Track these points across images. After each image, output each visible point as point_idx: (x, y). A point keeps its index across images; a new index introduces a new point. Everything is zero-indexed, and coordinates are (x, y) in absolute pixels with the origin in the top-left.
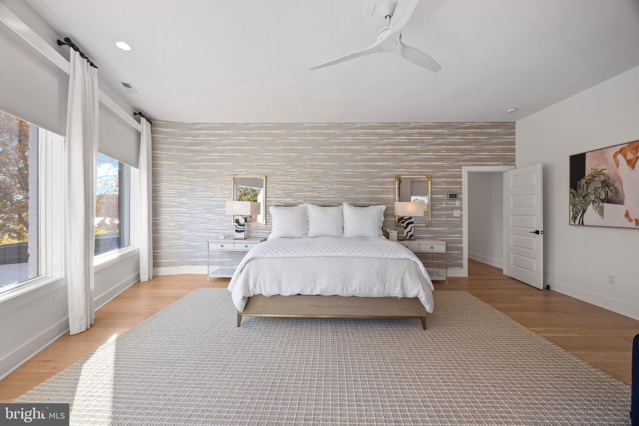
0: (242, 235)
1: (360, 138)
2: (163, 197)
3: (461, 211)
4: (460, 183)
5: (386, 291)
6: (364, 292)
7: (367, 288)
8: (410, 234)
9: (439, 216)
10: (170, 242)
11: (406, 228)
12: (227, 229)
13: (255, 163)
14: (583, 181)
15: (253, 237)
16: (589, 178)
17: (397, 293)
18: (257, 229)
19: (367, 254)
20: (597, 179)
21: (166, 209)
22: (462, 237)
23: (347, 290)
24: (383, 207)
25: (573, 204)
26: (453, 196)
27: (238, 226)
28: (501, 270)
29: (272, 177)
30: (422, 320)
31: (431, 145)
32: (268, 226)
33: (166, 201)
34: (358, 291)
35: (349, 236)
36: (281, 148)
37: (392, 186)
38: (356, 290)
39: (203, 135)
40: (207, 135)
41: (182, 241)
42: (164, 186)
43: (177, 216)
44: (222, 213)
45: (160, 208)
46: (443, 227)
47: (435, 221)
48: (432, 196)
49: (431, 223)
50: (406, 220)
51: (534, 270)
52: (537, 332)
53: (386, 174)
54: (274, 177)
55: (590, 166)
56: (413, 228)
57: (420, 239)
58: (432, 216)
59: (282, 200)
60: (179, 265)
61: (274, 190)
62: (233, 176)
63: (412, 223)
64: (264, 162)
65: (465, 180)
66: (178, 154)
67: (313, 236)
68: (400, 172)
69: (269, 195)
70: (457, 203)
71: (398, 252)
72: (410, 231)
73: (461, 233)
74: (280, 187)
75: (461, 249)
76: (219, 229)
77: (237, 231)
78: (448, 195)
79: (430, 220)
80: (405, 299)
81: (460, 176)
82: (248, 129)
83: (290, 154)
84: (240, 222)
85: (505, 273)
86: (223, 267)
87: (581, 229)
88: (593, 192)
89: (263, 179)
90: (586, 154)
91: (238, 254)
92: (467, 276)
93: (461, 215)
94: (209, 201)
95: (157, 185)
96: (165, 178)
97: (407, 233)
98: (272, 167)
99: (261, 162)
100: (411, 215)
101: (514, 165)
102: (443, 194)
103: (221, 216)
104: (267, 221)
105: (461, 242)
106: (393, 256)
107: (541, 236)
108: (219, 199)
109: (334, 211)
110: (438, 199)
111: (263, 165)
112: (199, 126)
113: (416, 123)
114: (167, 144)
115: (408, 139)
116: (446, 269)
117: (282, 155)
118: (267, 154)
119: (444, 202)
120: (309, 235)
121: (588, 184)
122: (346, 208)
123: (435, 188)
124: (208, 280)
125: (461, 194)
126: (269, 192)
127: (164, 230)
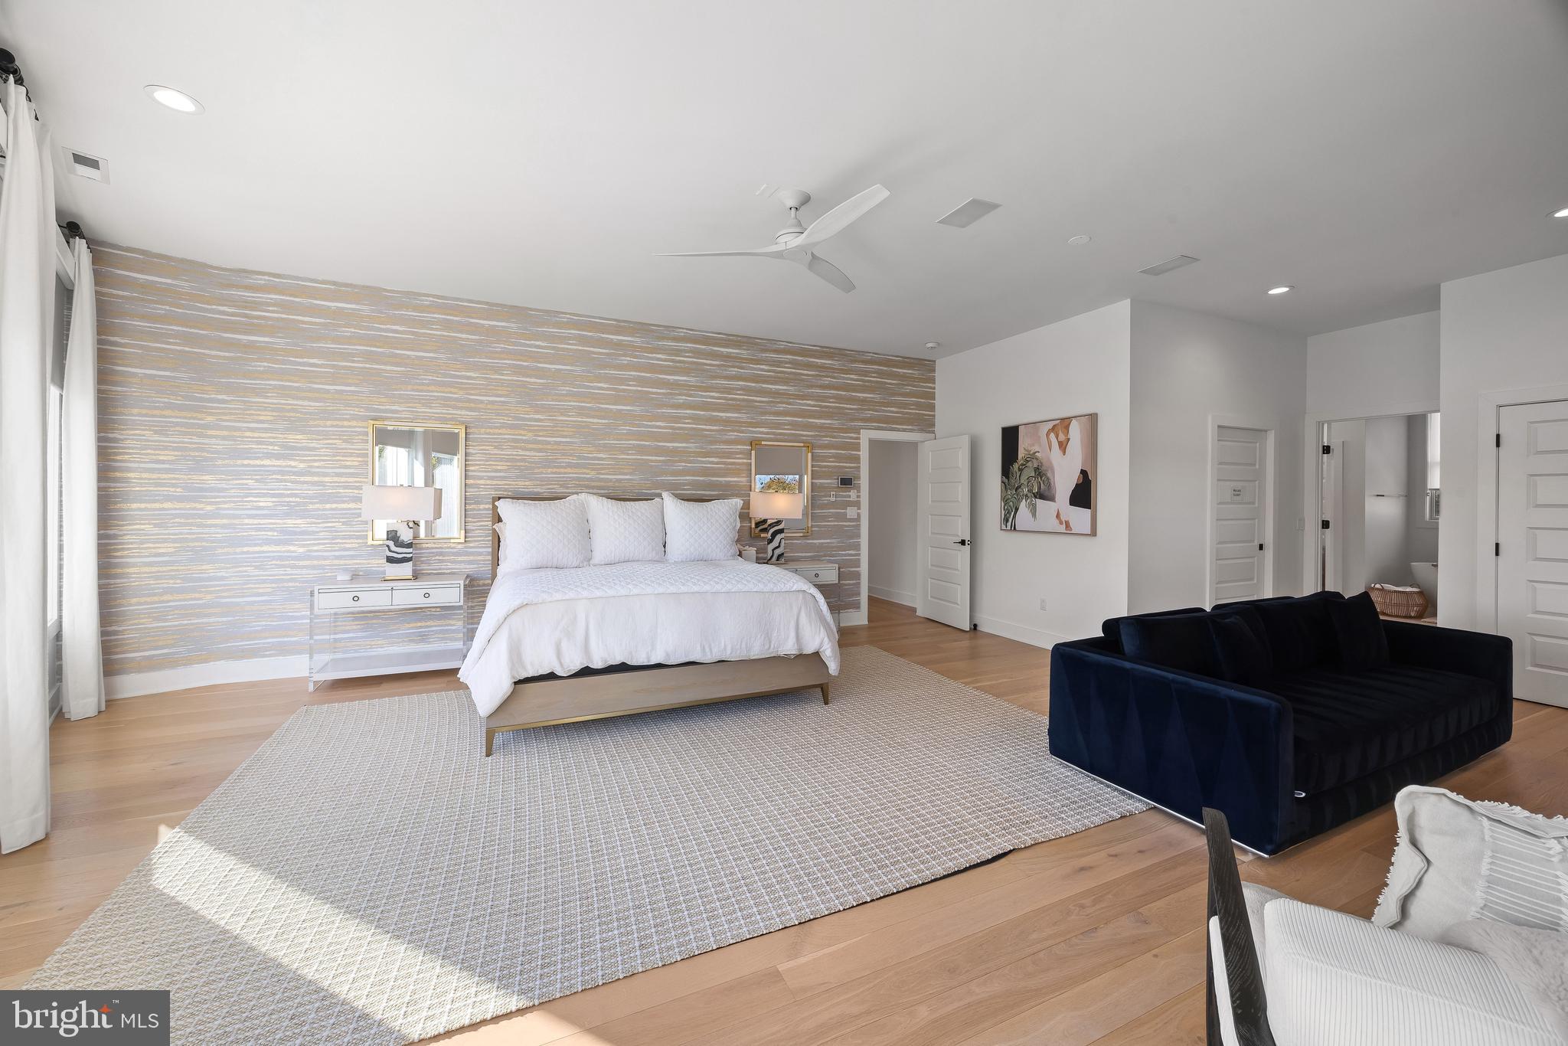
0: (406, 570)
1: (685, 359)
2: (129, 470)
3: (859, 508)
4: (857, 459)
5: (772, 646)
6: (738, 652)
7: (744, 646)
8: (778, 552)
9: (824, 518)
10: (156, 599)
11: (770, 541)
12: (352, 557)
13: (436, 394)
14: (1016, 466)
15: (429, 574)
16: (1022, 462)
17: (789, 648)
18: (441, 554)
19: (740, 586)
20: (1030, 464)
21: (143, 506)
22: (859, 555)
23: (711, 652)
24: (738, 502)
25: (1005, 500)
26: (846, 482)
27: (393, 548)
28: (914, 610)
29: (483, 430)
30: (822, 689)
31: (812, 387)
32: (471, 545)
33: (141, 483)
34: (729, 652)
35: (677, 560)
36: (506, 364)
37: (745, 461)
38: (725, 649)
39: (274, 305)
40: (285, 307)
41: (197, 595)
42: (133, 439)
43: (181, 525)
44: (336, 514)
45: (116, 503)
46: (830, 538)
47: (818, 526)
48: (814, 481)
49: (812, 531)
50: (772, 525)
51: (959, 603)
52: (966, 684)
53: (733, 435)
54: (488, 430)
55: (1024, 445)
56: (783, 541)
57: (793, 561)
58: (814, 517)
59: (506, 484)
60: (187, 661)
61: (487, 461)
62: (372, 422)
63: (781, 531)
64: (461, 392)
65: (864, 453)
66: (187, 349)
67: (603, 563)
68: (760, 432)
69: (473, 471)
70: (853, 494)
71: (788, 581)
72: (779, 547)
73: (857, 547)
74: (503, 455)
75: (858, 575)
76: (325, 558)
77: (390, 560)
78: (838, 479)
79: (810, 525)
80: (800, 657)
81: (857, 447)
82: (416, 308)
83: (528, 379)
84: (401, 538)
85: (919, 613)
86: (339, 656)
87: (1014, 535)
88: (1026, 483)
89: (458, 434)
90: (1020, 428)
91: (386, 619)
92: (867, 623)
93: (859, 514)
94: (292, 482)
95: (110, 435)
96: (140, 415)
97: (773, 550)
98: (481, 406)
99: (451, 393)
100: (780, 517)
101: (933, 432)
102: (829, 477)
103: (333, 522)
104: (467, 534)
105: (857, 563)
106: (781, 587)
107: (967, 548)
108: (327, 479)
109: (646, 510)
110: (822, 487)
111: (456, 400)
112: (261, 280)
113: (788, 342)
114: (144, 317)
115: (773, 371)
116: (839, 613)
117: (509, 380)
118: (468, 374)
119: (832, 493)
120: (596, 560)
121: (1020, 470)
122: (670, 503)
123: (819, 466)
124: (311, 688)
125: (859, 478)
126: (472, 465)
127: (134, 565)
